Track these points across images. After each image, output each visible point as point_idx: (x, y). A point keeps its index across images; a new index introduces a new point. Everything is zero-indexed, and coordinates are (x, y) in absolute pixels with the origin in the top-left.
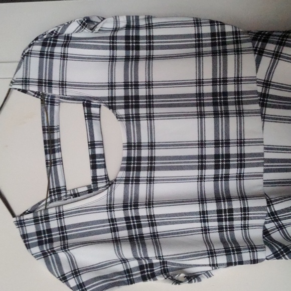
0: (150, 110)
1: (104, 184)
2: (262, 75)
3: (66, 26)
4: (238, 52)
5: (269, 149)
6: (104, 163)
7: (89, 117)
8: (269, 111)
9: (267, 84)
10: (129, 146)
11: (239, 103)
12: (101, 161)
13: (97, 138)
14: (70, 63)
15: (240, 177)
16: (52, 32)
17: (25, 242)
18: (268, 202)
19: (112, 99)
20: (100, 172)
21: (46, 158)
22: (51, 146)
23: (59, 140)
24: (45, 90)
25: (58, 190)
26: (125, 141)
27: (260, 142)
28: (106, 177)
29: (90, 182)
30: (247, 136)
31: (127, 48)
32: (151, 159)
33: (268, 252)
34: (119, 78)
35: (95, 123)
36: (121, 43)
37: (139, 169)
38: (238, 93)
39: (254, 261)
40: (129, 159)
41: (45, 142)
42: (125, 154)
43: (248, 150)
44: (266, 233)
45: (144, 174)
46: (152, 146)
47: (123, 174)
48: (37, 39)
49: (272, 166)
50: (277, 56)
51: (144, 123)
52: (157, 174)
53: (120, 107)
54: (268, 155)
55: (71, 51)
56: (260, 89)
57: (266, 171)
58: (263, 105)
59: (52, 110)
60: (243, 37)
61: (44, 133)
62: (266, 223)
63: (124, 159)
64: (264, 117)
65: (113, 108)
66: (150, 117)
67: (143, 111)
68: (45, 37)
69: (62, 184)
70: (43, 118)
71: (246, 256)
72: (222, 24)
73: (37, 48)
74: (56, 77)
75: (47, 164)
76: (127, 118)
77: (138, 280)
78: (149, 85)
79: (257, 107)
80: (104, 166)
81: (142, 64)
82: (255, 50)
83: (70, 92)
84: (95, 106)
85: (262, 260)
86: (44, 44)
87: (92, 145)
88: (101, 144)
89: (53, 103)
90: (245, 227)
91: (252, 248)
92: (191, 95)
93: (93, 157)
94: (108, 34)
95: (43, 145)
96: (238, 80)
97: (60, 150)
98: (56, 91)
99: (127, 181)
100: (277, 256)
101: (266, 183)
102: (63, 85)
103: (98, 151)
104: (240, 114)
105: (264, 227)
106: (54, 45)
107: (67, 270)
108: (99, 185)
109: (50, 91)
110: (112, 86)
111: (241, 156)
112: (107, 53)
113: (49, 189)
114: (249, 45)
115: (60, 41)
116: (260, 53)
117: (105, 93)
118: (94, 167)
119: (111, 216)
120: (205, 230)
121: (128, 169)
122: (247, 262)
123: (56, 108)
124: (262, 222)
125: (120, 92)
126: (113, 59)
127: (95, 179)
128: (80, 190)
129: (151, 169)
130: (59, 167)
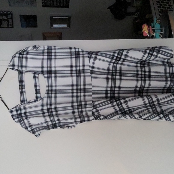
1: (40, 99)
2: (91, 64)
3: (28, 48)
4: (83, 57)
5: (93, 87)
7: (35, 77)
8: (93, 75)
9: (93, 67)
10: (48, 86)
11: (84, 73)
14: (28, 60)
15: (85, 96)
16: (23, 50)
17: (13, 117)
18: (93, 102)
19: (43, 71)
20: (38, 95)
21: (20, 91)
22: (22, 87)
23: (24, 85)
24: (20, 69)
25: (24, 101)
27: (91, 85)
28: (41, 97)
29: (35, 98)
30: (87, 83)
31: (48, 56)
32: (56, 90)
33: (93, 117)
34: (45, 65)
36: (46, 54)
37: (52, 93)
38: (84, 70)
39: (89, 120)
40: (48, 90)
41: (19, 86)
42: (47, 89)
43: (87, 87)
44: (93, 113)
45: (53, 95)
46: (56, 86)
47: (46, 95)
48: (18, 52)
49: (95, 92)
50: (95, 58)
51: (53, 79)
52: (58, 95)
54: (93, 89)
55: (29, 56)
56: (90, 69)
57: (93, 94)
58: (92, 73)
59: (22, 75)
60: (85, 53)
61: (19, 83)
62: (93, 109)
63: (47, 90)
64: (92, 77)
65: (43, 74)
67: (53, 75)
68: (21, 51)
69: (25, 99)
70: (19, 78)
71: (86, 119)
72: (78, 49)
73: (17, 55)
74: (24, 64)
75: (20, 92)
76: (48, 77)
77: (51, 128)
78: (55, 67)
79: (90, 74)
80: (40, 93)
81: (53, 61)
82: (89, 57)
85: (91, 120)
86: (20, 54)
87: (36, 86)
89: (22, 73)
90: (86, 111)
91: (88, 116)
93: (36, 90)
94: (42, 51)
95: (19, 87)
96: (84, 66)
97: (24, 88)
98: (24, 69)
99: (48, 97)
100: (96, 118)
101: (93, 98)
102: (26, 67)
104: (84, 76)
105: (92, 111)
106: (23, 54)
107: (27, 125)
108: (38, 99)
109: (22, 69)
110: (43, 67)
111: (85, 89)
112: (41, 57)
113: (21, 101)
114: (87, 55)
115: (25, 53)
116: (90, 57)
117: (40, 69)
118: (36, 93)
119: (42, 108)
120: (74, 113)
121: (48, 93)
122: (86, 121)
123: (23, 74)
124: (91, 109)
125: (45, 69)
126: (43, 59)
127: (37, 97)
129: (56, 93)
130: (24, 93)
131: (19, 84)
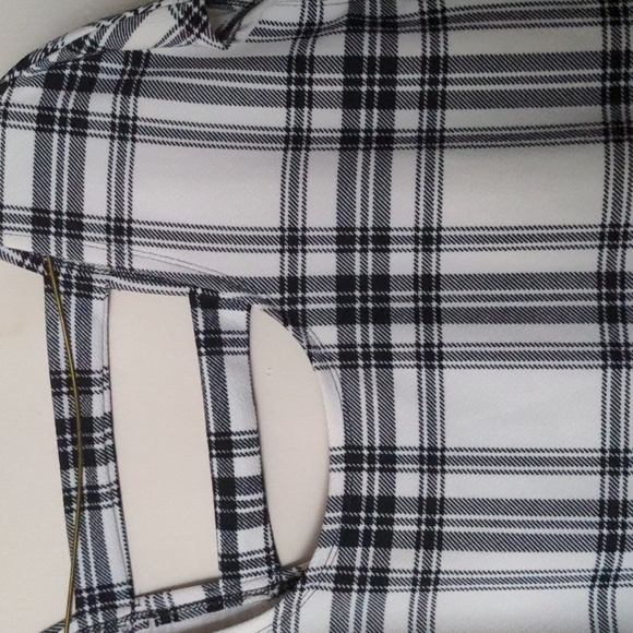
0: (429, 332)
1: (263, 582)
6: (261, 508)
7: (212, 343)
10: (352, 458)
12: (253, 504)
13: (239, 422)
14: (145, 154)
16: (79, 43)
19: (293, 284)
20: (249, 540)
21: (65, 481)
22: (81, 442)
23: (108, 420)
24: (56, 247)
25: (106, 596)
26: (338, 439)
28: (271, 556)
29: (212, 569)
31: (350, 102)
32: (431, 506)
35: (233, 364)
36: (329, 83)
37: (385, 541)
40: (350, 502)
41: (60, 426)
42: (337, 486)
45: (402, 560)
46: (433, 460)
47: (326, 557)
48: (24, 64)
51: (406, 379)
52: (451, 560)
53: (322, 318)
55: (149, 108)
59: (85, 314)
61: (57, 395)
65: (294, 319)
66: (429, 356)
67: (403, 335)
68: (53, 58)
69: (117, 575)
70: (52, 343)
73: (28, 96)
74: (95, 203)
75: (68, 501)
76: (347, 356)
78: (428, 239)
80: (264, 518)
83: (145, 257)
84: (233, 305)
86: (52, 82)
87: (222, 444)
88: (254, 442)
89: (86, 289)
92: (578, 279)
93: (225, 486)
94: (283, 49)
95: (54, 438)
98: (95, 253)
99: (343, 580)
102: (120, 230)
103: (243, 467)
106: (88, 86)
108: (248, 584)
110: (293, 239)
112: (275, 117)
113: (75, 589)
115: (110, 69)
117: (267, 265)
118: (228, 522)
121: (347, 539)
123: (98, 306)
125: (321, 263)
126: (297, 141)
127: (231, 564)
128: (180, 598)
129: (429, 541)
130: (108, 516)
131: (58, 407)
